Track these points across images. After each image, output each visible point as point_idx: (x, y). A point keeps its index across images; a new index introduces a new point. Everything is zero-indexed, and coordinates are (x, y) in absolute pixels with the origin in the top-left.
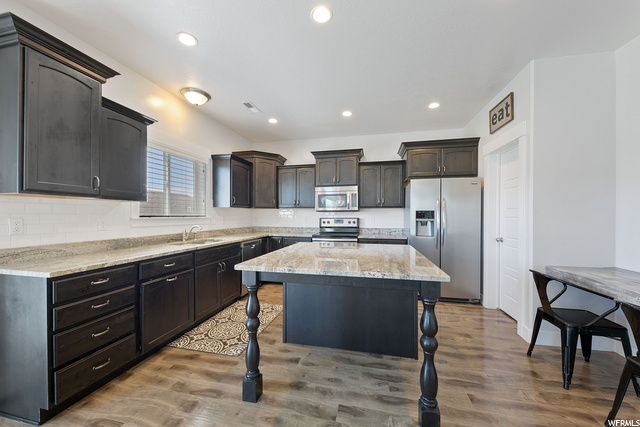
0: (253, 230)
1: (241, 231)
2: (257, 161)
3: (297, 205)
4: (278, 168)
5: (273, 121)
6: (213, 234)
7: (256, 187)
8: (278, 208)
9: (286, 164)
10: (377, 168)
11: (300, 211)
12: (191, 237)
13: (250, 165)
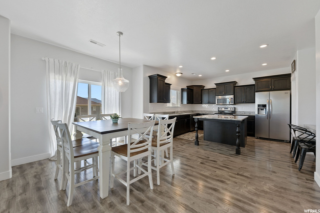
0: (193, 111)
1: (189, 111)
2: (195, 89)
3: (209, 103)
4: (202, 90)
5: (200, 76)
6: (182, 112)
7: (194, 97)
8: (202, 103)
9: (205, 88)
10: (243, 88)
11: (210, 105)
12: (177, 112)
13: (192, 90)
